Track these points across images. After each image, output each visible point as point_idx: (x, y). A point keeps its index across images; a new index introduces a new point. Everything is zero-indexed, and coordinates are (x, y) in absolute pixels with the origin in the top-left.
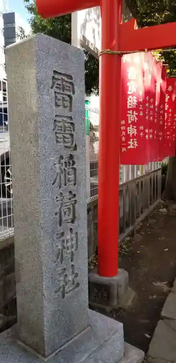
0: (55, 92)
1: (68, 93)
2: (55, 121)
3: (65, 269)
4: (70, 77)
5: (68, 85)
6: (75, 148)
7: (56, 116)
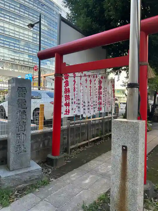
0: (19, 93)
1: (24, 92)
2: (18, 101)
3: (20, 145)
4: (25, 88)
5: (24, 90)
6: (26, 108)
7: (18, 99)
